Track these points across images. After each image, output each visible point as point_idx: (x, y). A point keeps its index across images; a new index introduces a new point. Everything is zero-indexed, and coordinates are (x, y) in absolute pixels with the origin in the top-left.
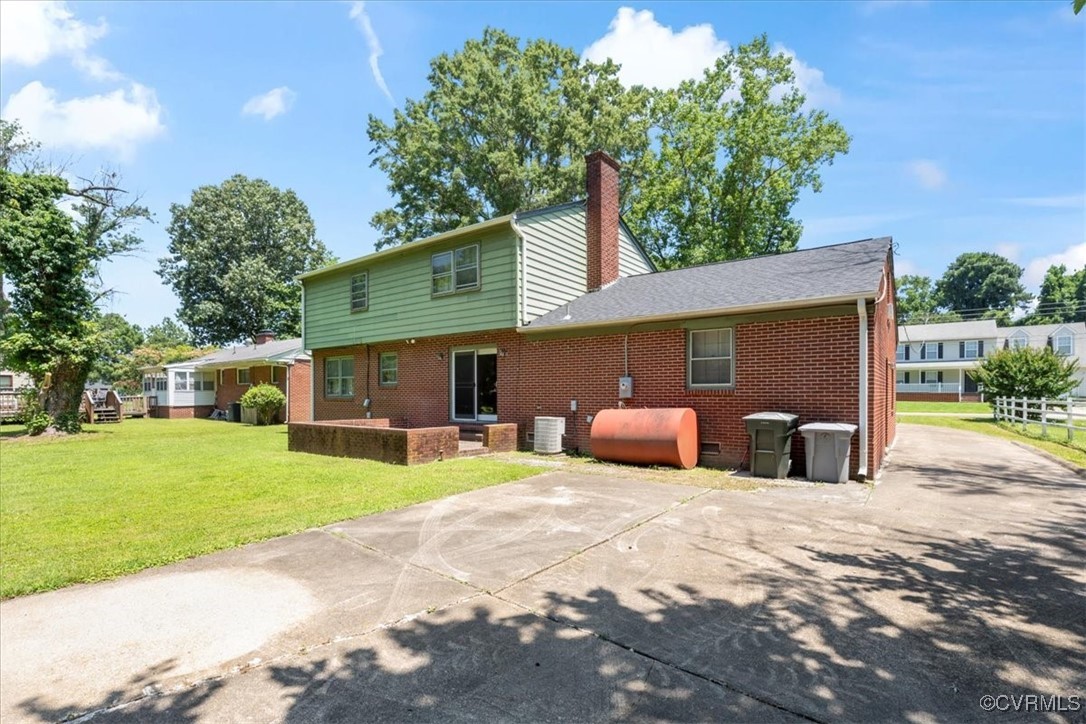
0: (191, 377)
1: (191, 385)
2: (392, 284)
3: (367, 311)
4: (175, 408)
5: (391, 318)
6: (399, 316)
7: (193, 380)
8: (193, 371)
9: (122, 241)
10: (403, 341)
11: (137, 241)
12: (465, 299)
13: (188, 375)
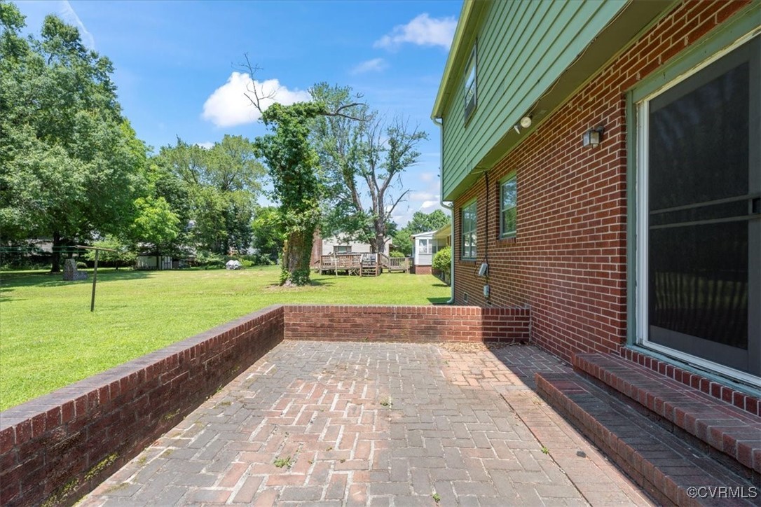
0: (429, 243)
1: (430, 249)
3: (476, 109)
4: (419, 266)
7: (431, 245)
8: (431, 238)
9: (410, 157)
11: (417, 155)
13: (428, 241)
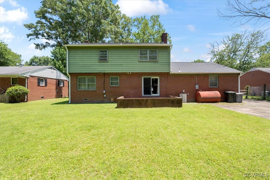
2: (120, 55)
3: (108, 62)
5: (121, 65)
6: (123, 65)
10: (127, 73)
12: (152, 63)
